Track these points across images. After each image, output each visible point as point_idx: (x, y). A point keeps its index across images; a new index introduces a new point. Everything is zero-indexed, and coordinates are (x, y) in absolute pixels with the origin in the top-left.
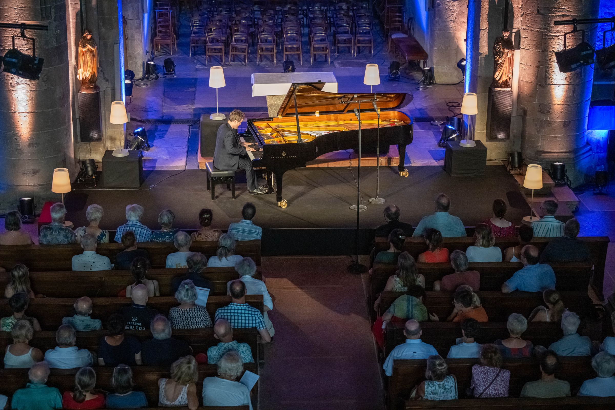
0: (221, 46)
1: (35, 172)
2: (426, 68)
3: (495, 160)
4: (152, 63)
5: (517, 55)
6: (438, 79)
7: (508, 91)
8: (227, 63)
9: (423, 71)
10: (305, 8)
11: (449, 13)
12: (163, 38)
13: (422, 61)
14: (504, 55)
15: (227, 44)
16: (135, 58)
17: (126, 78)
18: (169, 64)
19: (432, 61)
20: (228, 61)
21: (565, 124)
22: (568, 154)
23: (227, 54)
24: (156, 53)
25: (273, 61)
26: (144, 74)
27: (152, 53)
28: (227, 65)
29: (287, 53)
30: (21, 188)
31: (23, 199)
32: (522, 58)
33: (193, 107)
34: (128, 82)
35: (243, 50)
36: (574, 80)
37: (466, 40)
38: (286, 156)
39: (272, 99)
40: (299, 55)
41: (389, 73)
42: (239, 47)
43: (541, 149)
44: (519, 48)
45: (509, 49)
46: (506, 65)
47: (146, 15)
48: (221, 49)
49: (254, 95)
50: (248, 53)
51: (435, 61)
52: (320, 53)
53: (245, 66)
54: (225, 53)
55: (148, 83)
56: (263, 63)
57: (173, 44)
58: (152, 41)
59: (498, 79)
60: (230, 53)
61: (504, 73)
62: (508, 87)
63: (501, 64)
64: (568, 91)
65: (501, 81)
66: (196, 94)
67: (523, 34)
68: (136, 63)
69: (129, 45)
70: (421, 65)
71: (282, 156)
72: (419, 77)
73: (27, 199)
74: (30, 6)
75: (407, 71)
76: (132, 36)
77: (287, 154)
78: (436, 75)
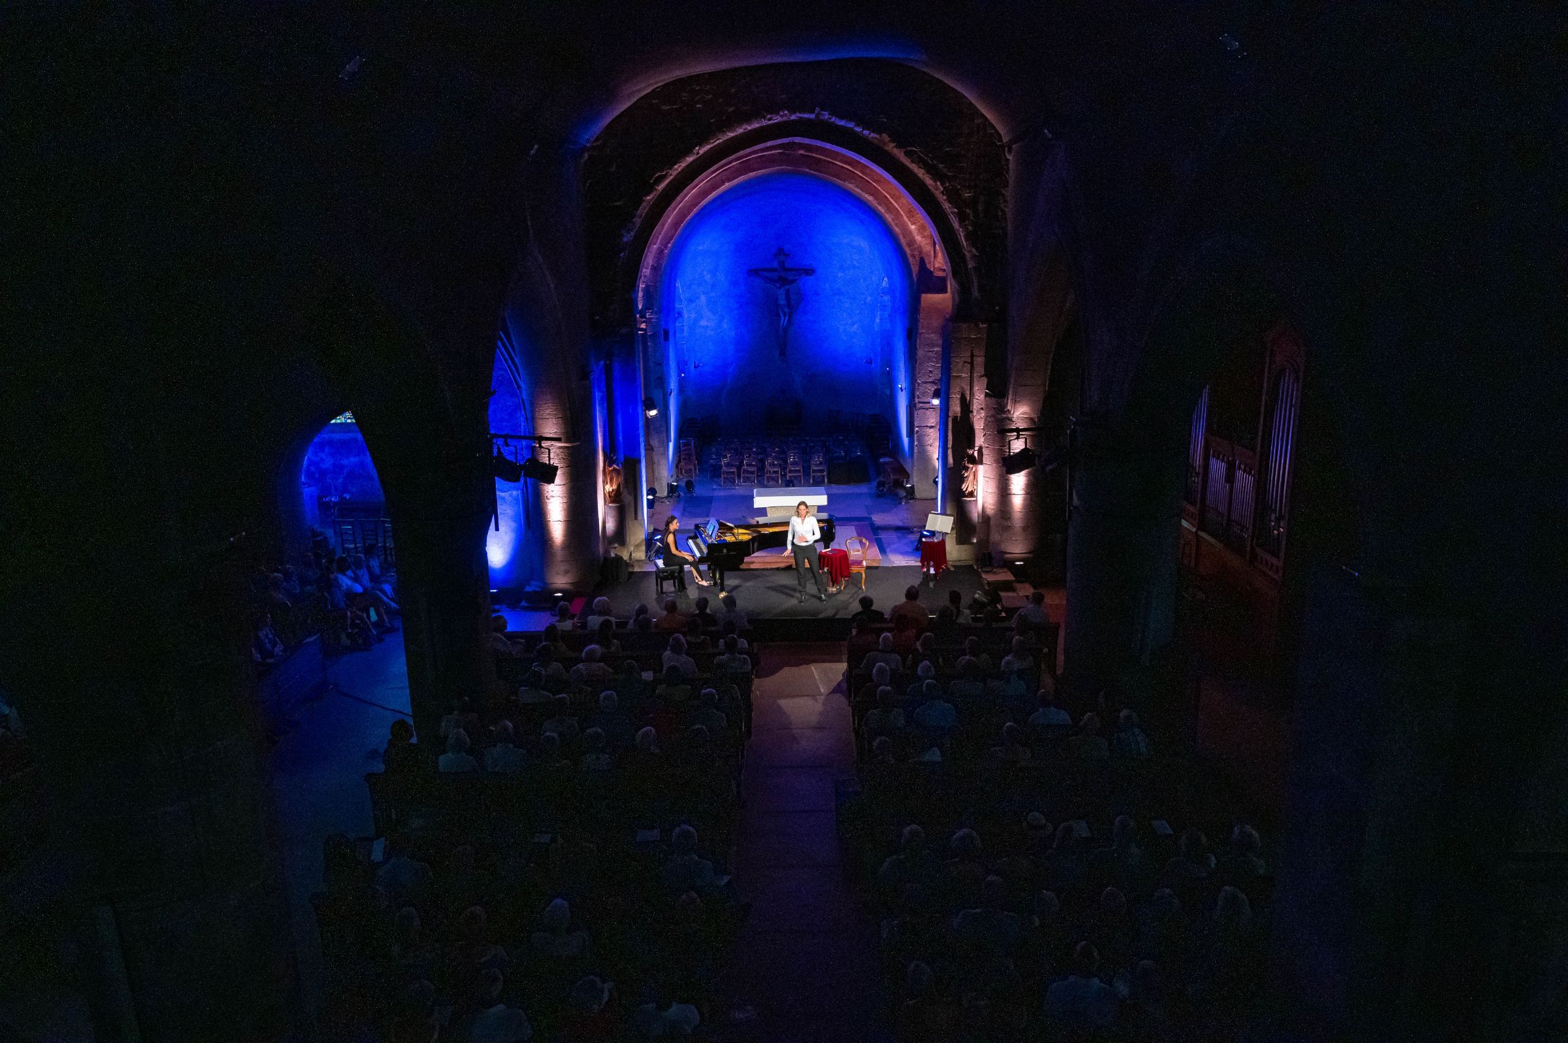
0: (733, 470)
1: (566, 572)
2: (908, 486)
3: (965, 560)
4: (675, 484)
5: (981, 470)
6: (918, 495)
7: (974, 501)
9: (906, 488)
10: (808, 438)
11: (927, 438)
12: (686, 464)
13: (905, 480)
14: (970, 470)
15: (739, 468)
16: (661, 480)
17: (648, 495)
18: (689, 485)
19: (913, 480)
20: (740, 483)
21: (1025, 529)
22: (1028, 555)
23: (739, 476)
24: (681, 477)
25: (778, 482)
26: (668, 493)
27: (678, 476)
28: (740, 486)
29: (791, 475)
30: (555, 586)
31: (556, 595)
32: (986, 471)
34: (650, 497)
35: (753, 473)
36: (1032, 491)
37: (938, 459)
40: (800, 476)
41: (877, 490)
42: (749, 470)
43: (1004, 551)
44: (981, 463)
45: (973, 464)
46: (971, 477)
47: (671, 445)
48: (734, 472)
49: (756, 506)
50: (758, 476)
51: (915, 479)
52: (818, 474)
54: (738, 476)
55: (672, 500)
56: (770, 483)
57: (695, 469)
58: (677, 467)
59: (964, 490)
60: (742, 475)
61: (970, 485)
62: (973, 497)
63: (966, 477)
64: (1025, 500)
65: (967, 492)
67: (985, 451)
68: (661, 483)
69: (656, 468)
70: (904, 484)
71: (723, 553)
72: (903, 493)
73: (560, 594)
74: (563, 431)
75: (892, 489)
76: (659, 461)
78: (916, 491)
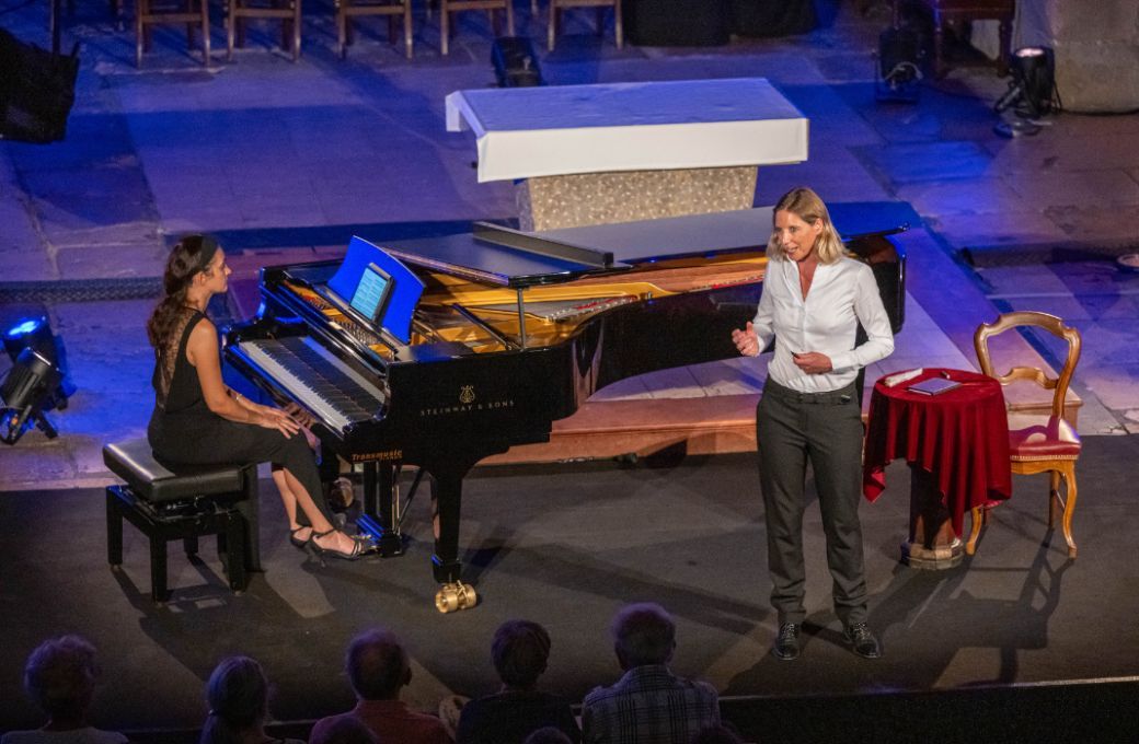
6: (1068, 94)
8: (220, 53)
19: (1042, 24)
33: (160, 231)
38: (474, 403)
39: (549, 190)
51: (1056, 25)
53: (291, 62)
66: (150, 179)
71: (462, 404)
77: (481, 398)
78: (1061, 77)
